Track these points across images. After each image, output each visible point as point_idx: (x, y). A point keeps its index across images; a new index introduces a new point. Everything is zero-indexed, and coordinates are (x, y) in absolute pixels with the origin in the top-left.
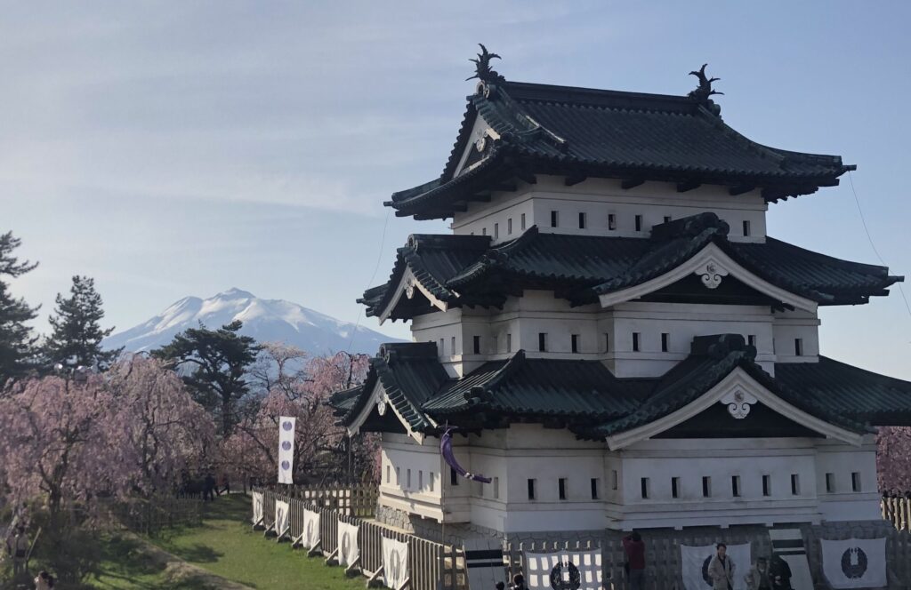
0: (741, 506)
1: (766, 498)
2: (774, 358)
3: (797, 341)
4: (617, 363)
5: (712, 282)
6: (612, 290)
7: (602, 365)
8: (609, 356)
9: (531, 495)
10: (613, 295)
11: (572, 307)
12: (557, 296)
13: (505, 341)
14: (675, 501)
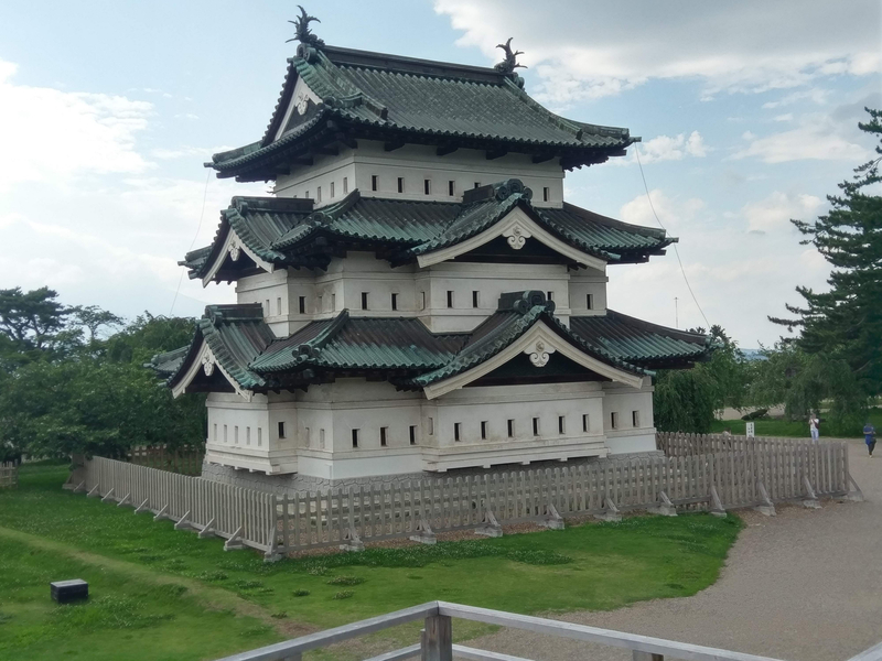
0: (541, 444)
1: (562, 436)
2: (569, 312)
3: (588, 296)
4: (433, 319)
5: (517, 243)
6: (429, 251)
7: (420, 322)
8: (426, 313)
9: (355, 443)
10: (430, 256)
11: (393, 266)
12: (378, 257)
13: (330, 301)
14: (484, 442)
